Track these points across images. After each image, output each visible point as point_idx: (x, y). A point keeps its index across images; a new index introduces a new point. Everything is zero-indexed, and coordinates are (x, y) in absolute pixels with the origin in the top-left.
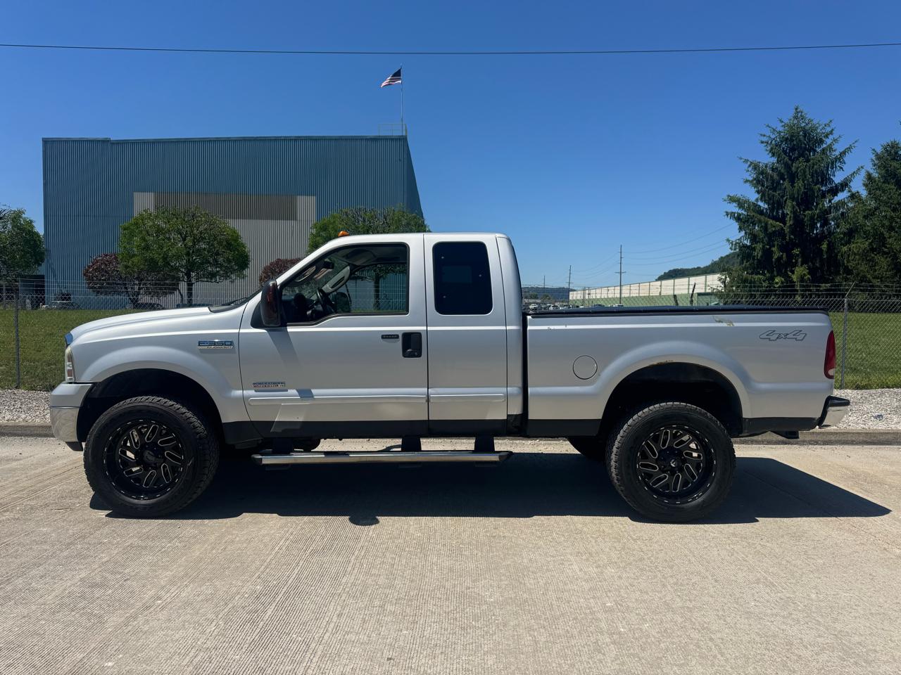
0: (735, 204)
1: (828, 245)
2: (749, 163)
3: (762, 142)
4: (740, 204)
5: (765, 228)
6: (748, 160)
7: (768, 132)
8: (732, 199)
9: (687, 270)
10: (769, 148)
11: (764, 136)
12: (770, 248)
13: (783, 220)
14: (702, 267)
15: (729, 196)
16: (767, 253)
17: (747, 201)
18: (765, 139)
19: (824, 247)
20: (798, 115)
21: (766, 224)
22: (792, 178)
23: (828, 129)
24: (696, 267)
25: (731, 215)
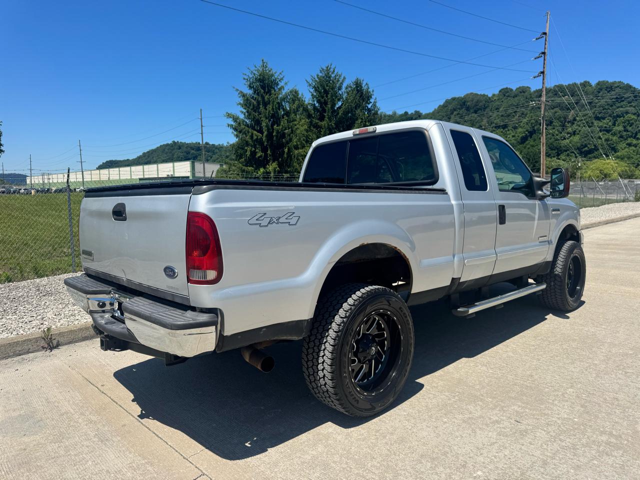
0: (231, 119)
1: (289, 149)
2: (239, 92)
3: (244, 79)
4: (235, 119)
5: (252, 137)
6: (238, 90)
7: (248, 73)
8: (229, 116)
9: (120, 161)
10: (249, 83)
11: (246, 75)
12: (255, 150)
13: (261, 131)
14: (131, 159)
15: (227, 113)
16: (253, 153)
17: (238, 118)
18: (246, 77)
19: (286, 150)
20: (264, 66)
21: (252, 134)
22: (265, 104)
23: (282, 76)
24: (126, 159)
25: (231, 126)
